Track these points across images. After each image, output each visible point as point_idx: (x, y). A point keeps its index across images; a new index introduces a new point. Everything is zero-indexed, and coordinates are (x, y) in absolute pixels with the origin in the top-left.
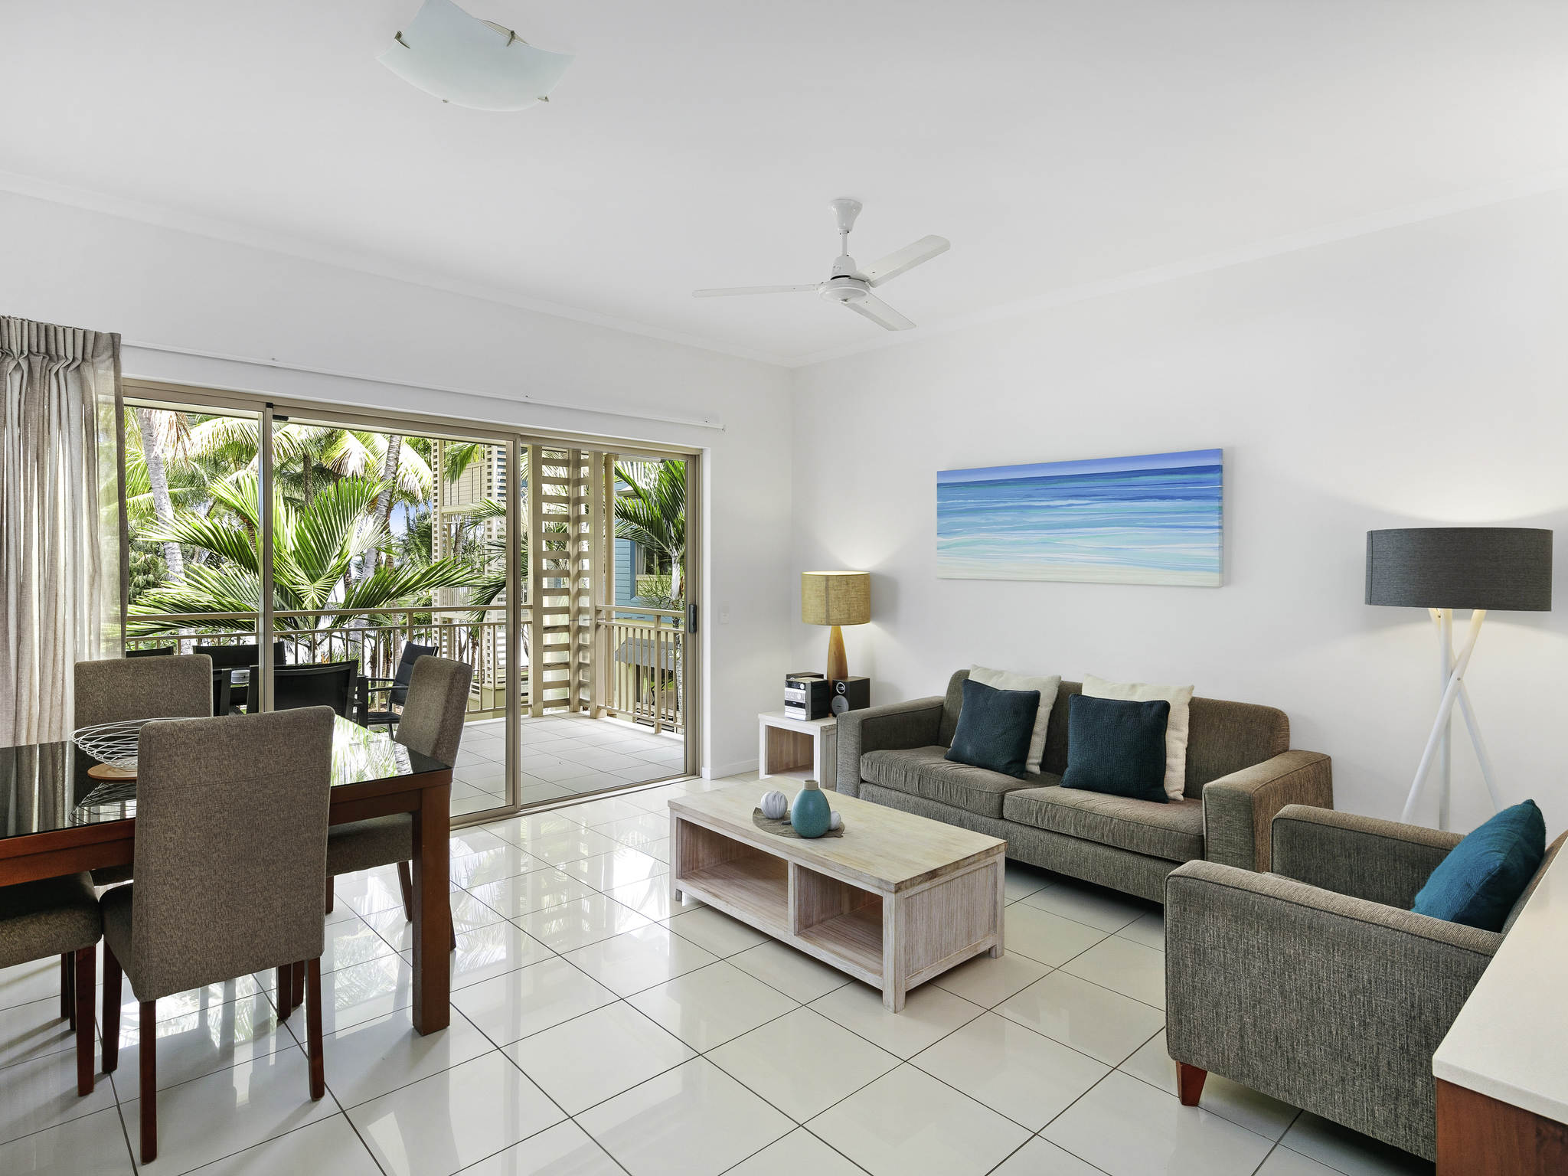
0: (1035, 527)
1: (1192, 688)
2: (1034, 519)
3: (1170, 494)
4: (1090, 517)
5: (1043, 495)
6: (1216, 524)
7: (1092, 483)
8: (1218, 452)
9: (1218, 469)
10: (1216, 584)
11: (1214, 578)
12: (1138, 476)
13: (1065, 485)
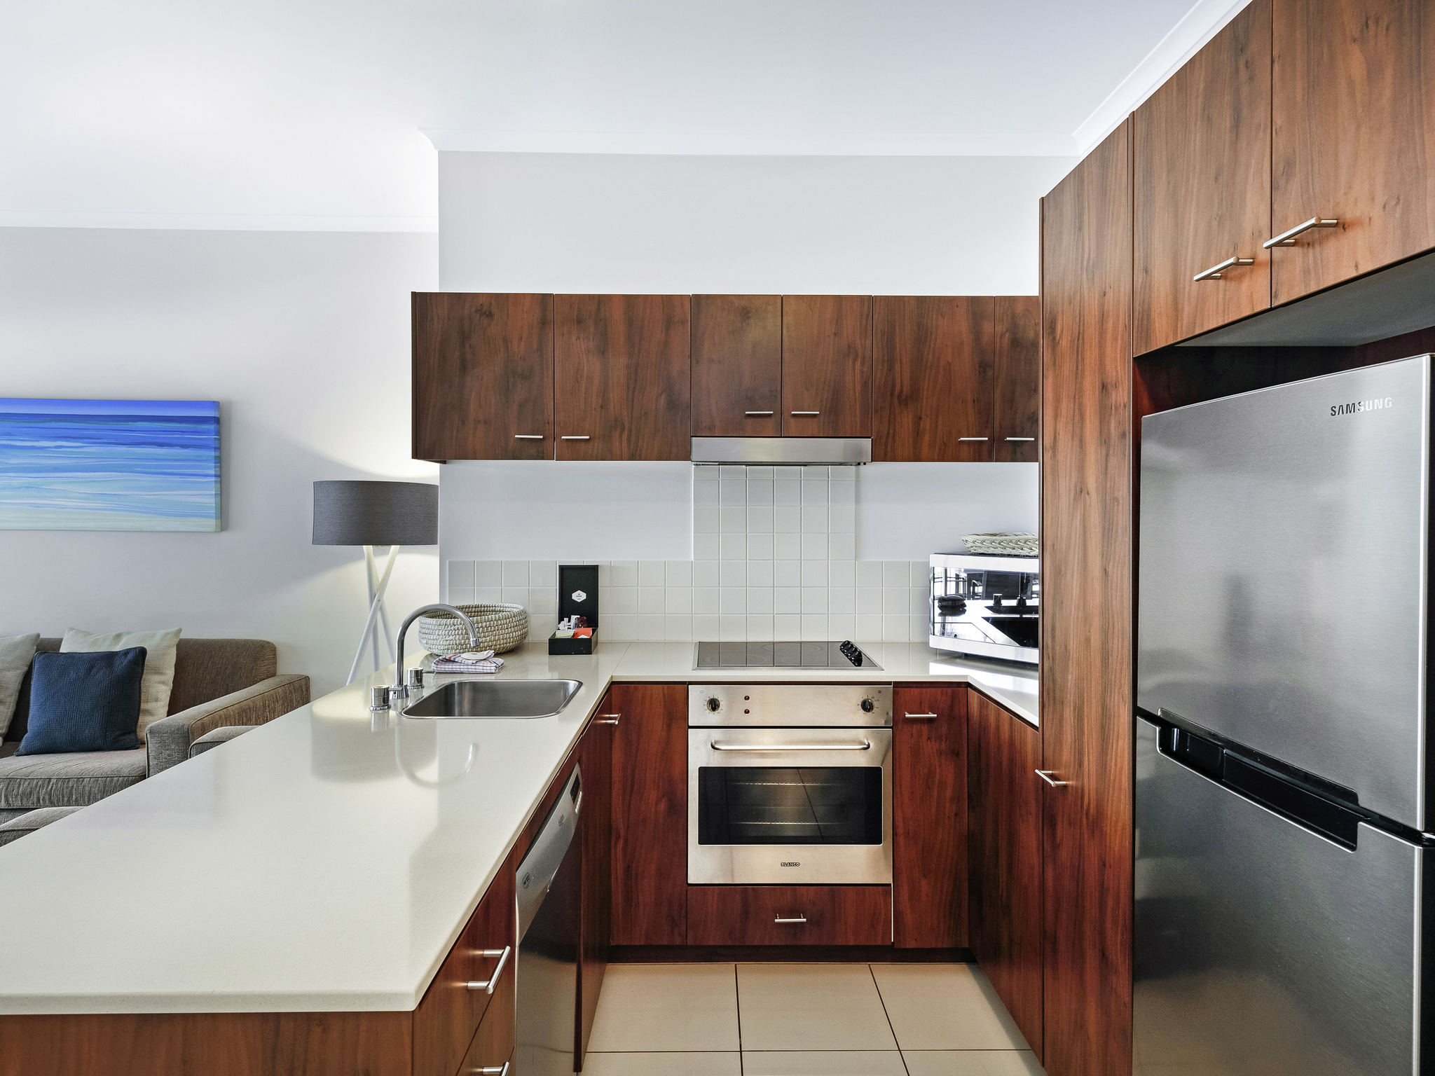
0: (16, 469)
1: (180, 631)
2: (14, 461)
3: (167, 441)
4: (83, 460)
5: (26, 434)
6: (212, 472)
7: (84, 425)
8: (215, 405)
9: (217, 420)
10: (213, 529)
11: (212, 523)
12: (135, 421)
13: (53, 424)
